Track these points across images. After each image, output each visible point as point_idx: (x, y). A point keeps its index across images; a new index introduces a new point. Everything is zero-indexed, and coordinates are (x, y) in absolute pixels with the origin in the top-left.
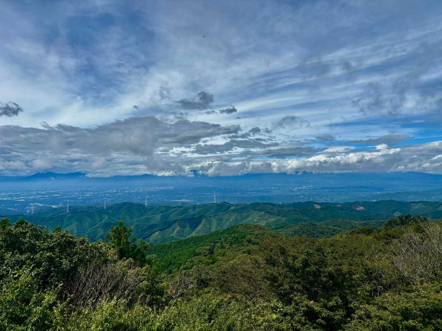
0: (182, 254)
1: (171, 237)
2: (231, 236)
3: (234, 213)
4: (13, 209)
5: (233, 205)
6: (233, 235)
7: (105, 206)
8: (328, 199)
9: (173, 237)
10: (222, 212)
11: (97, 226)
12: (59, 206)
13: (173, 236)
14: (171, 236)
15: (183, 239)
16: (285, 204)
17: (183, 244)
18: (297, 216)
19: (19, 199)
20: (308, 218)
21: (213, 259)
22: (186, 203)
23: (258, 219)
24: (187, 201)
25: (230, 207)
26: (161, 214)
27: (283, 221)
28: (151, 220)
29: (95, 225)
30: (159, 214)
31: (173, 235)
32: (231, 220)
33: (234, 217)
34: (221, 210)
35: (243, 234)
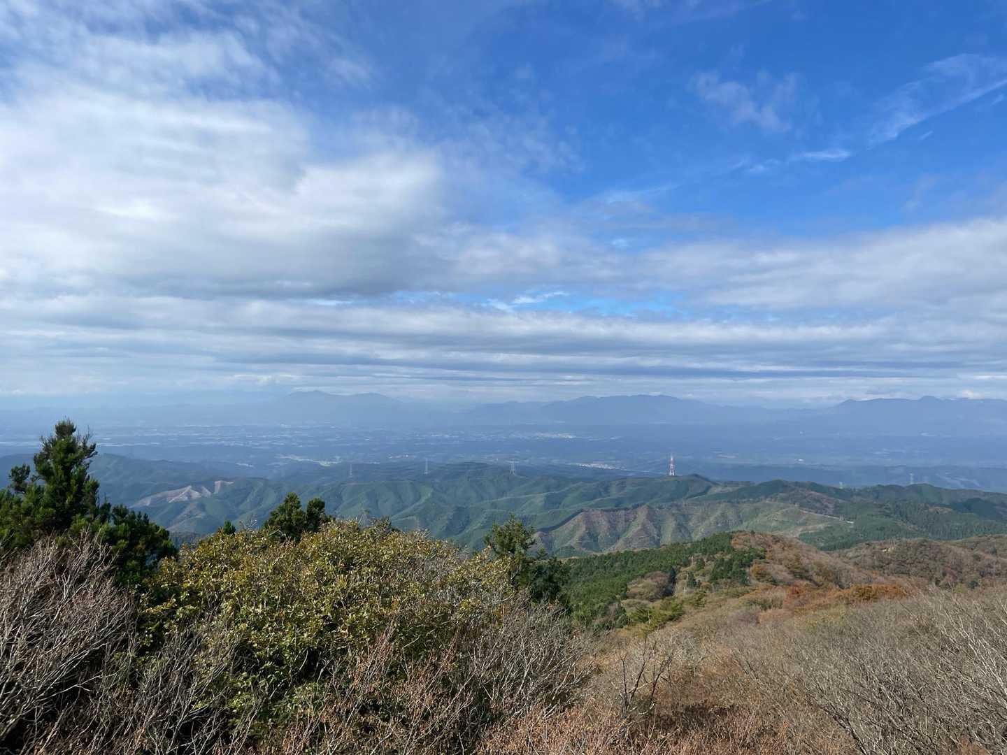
0: (595, 590)
1: (567, 547)
2: (714, 557)
3: (720, 503)
4: (247, 465)
5: (716, 484)
6: (718, 556)
7: (427, 467)
8: (975, 481)
9: (572, 547)
10: (689, 500)
11: (407, 511)
12: (334, 463)
13: (572, 545)
14: (566, 545)
15: (596, 556)
16: (853, 488)
17: (597, 568)
18: (884, 519)
19: (260, 445)
20: (916, 526)
21: (674, 610)
22: (603, 471)
23: (783, 522)
24: (606, 467)
25: (709, 488)
26: (545, 494)
27: (849, 531)
28: (524, 505)
29: (404, 508)
30: (540, 493)
31: (574, 542)
32: (712, 519)
33: (718, 513)
34: (686, 494)
35: (745, 557)
